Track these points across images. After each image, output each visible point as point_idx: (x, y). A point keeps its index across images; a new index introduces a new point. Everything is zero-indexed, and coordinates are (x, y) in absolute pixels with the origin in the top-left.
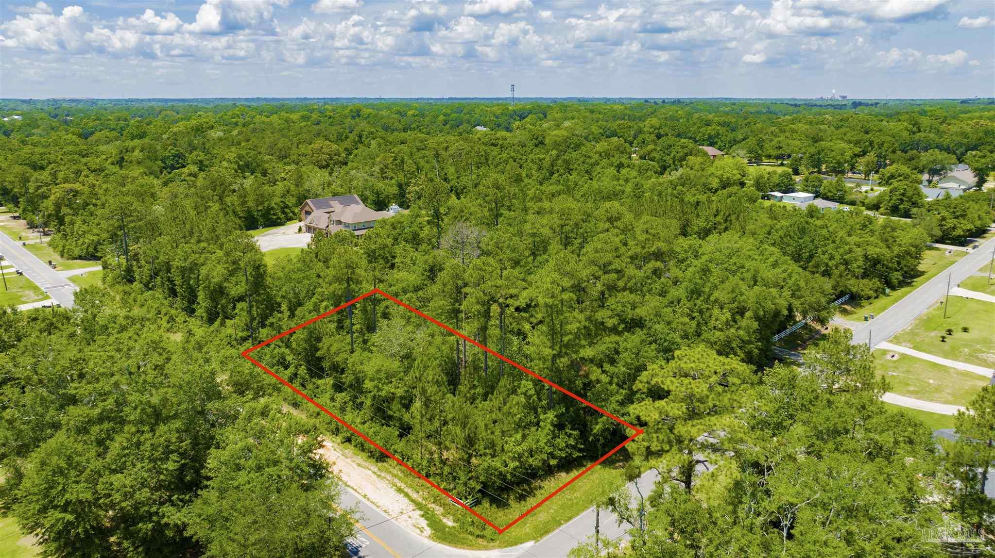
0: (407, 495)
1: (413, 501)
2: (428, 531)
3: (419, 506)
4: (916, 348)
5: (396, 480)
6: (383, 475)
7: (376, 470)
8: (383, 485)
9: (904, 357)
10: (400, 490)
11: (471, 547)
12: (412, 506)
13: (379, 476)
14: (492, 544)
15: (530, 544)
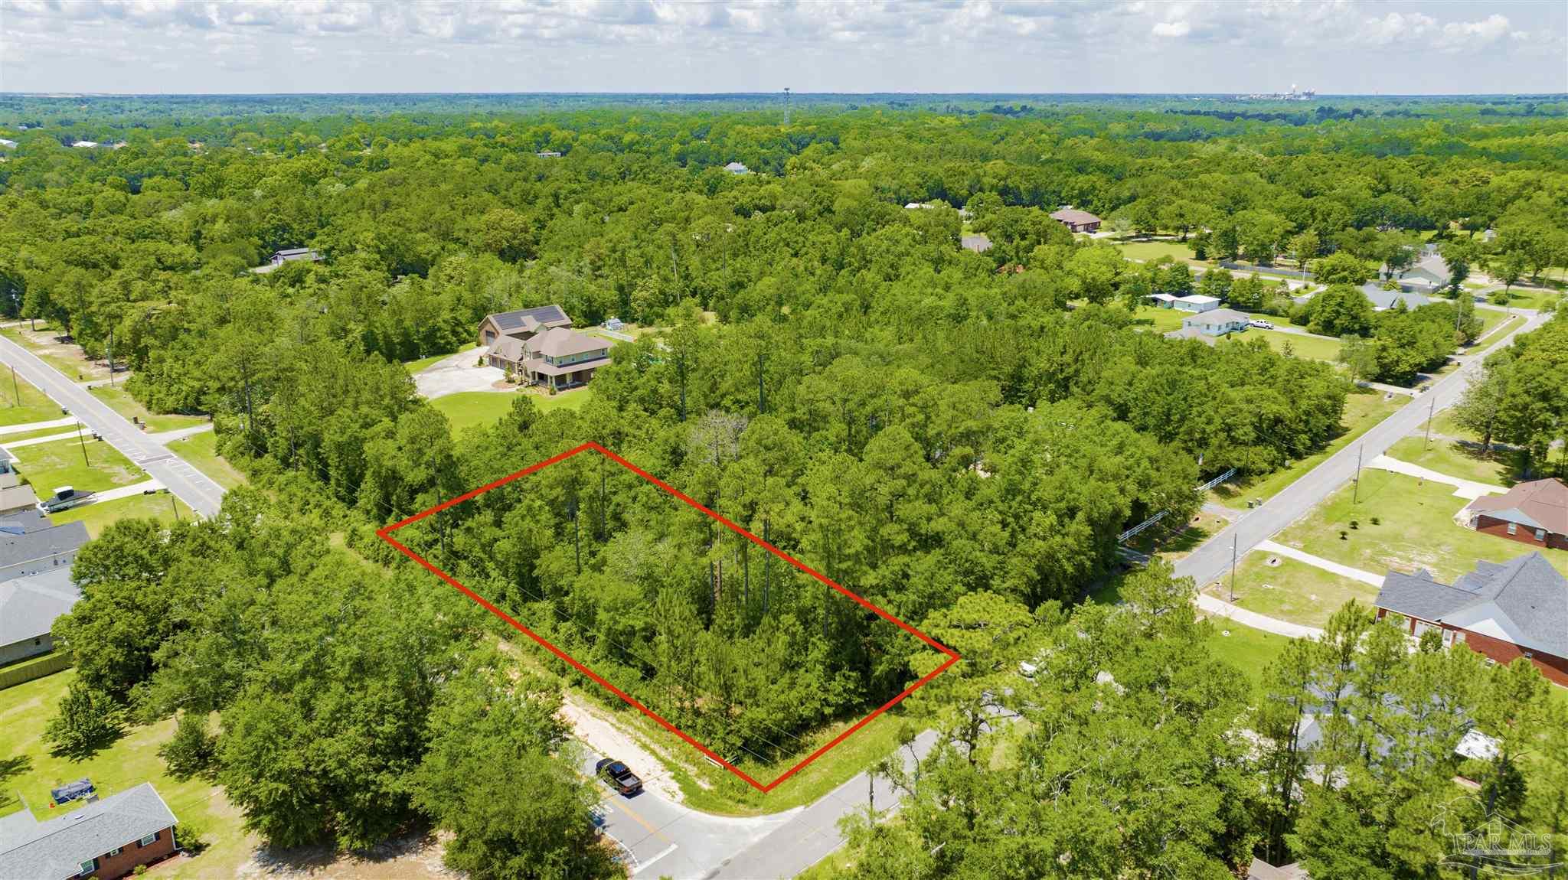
0: (653, 752)
1: (661, 760)
2: (681, 796)
3: (668, 765)
4: (1306, 549)
5: (639, 734)
6: (623, 727)
7: (614, 721)
8: (623, 739)
9: (1288, 562)
10: (645, 747)
11: (730, 813)
12: (660, 766)
13: (619, 729)
14: (754, 810)
15: (799, 809)
